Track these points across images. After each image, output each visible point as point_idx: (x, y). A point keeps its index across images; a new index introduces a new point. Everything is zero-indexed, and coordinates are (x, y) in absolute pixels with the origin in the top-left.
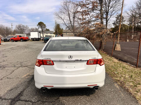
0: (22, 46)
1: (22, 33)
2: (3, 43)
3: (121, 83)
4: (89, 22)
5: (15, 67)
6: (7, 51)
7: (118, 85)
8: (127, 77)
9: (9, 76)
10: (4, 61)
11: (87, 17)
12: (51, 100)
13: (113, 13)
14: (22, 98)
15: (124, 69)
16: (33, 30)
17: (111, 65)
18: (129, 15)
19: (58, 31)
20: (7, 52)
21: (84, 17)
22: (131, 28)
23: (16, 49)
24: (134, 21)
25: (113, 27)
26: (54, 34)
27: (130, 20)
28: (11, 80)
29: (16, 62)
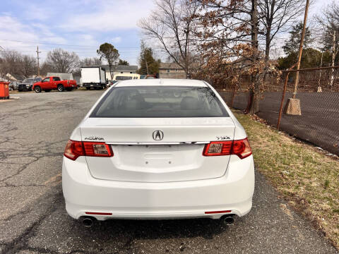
0: (61, 102)
1: (63, 71)
2: (15, 96)
3: (298, 202)
4: (223, 42)
5: (30, 155)
6: (20, 115)
7: (291, 208)
8: (314, 184)
9: (11, 181)
10: (8, 140)
11: (218, 31)
12: (107, 250)
13: (284, 21)
14: (34, 242)
15: (308, 164)
16: (88, 65)
17: (274, 152)
18: (324, 25)
19: (147, 66)
20: (20, 117)
21: (210, 29)
22: (327, 58)
23: (43, 110)
24: (336, 42)
25: (284, 55)
26: (139, 72)
27: (328, 39)
28: (15, 190)
29: (37, 143)
